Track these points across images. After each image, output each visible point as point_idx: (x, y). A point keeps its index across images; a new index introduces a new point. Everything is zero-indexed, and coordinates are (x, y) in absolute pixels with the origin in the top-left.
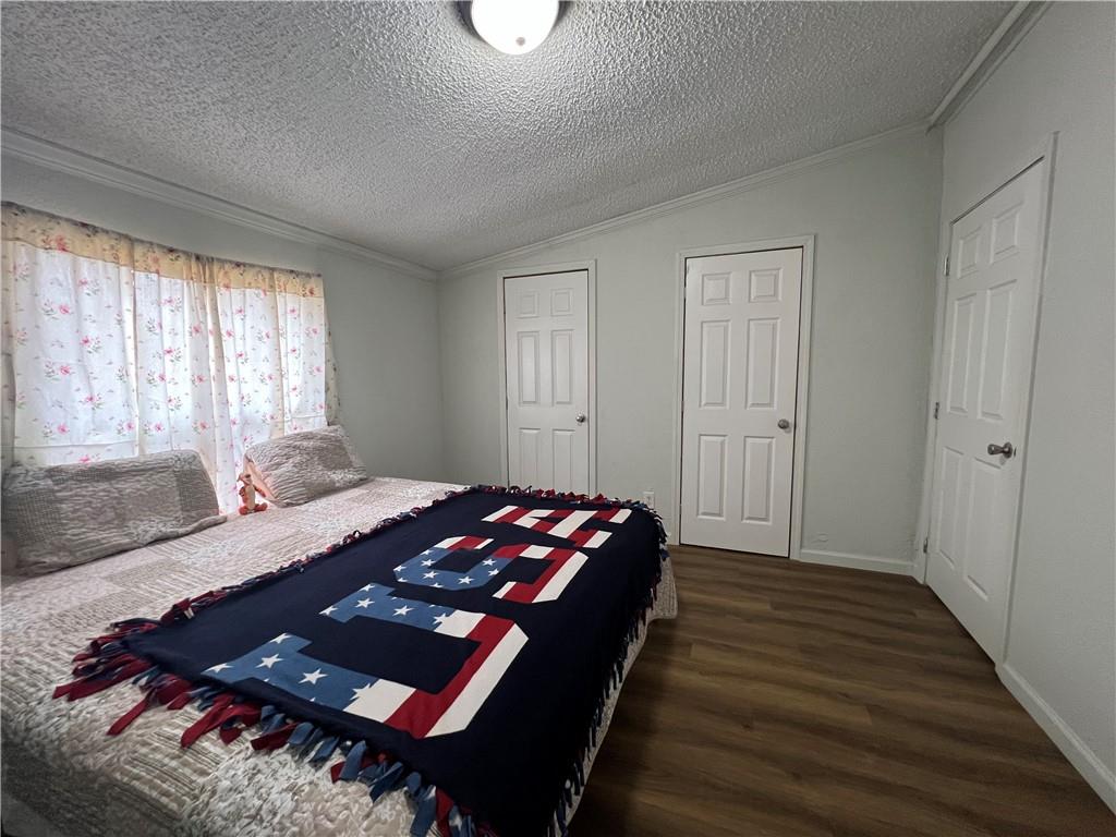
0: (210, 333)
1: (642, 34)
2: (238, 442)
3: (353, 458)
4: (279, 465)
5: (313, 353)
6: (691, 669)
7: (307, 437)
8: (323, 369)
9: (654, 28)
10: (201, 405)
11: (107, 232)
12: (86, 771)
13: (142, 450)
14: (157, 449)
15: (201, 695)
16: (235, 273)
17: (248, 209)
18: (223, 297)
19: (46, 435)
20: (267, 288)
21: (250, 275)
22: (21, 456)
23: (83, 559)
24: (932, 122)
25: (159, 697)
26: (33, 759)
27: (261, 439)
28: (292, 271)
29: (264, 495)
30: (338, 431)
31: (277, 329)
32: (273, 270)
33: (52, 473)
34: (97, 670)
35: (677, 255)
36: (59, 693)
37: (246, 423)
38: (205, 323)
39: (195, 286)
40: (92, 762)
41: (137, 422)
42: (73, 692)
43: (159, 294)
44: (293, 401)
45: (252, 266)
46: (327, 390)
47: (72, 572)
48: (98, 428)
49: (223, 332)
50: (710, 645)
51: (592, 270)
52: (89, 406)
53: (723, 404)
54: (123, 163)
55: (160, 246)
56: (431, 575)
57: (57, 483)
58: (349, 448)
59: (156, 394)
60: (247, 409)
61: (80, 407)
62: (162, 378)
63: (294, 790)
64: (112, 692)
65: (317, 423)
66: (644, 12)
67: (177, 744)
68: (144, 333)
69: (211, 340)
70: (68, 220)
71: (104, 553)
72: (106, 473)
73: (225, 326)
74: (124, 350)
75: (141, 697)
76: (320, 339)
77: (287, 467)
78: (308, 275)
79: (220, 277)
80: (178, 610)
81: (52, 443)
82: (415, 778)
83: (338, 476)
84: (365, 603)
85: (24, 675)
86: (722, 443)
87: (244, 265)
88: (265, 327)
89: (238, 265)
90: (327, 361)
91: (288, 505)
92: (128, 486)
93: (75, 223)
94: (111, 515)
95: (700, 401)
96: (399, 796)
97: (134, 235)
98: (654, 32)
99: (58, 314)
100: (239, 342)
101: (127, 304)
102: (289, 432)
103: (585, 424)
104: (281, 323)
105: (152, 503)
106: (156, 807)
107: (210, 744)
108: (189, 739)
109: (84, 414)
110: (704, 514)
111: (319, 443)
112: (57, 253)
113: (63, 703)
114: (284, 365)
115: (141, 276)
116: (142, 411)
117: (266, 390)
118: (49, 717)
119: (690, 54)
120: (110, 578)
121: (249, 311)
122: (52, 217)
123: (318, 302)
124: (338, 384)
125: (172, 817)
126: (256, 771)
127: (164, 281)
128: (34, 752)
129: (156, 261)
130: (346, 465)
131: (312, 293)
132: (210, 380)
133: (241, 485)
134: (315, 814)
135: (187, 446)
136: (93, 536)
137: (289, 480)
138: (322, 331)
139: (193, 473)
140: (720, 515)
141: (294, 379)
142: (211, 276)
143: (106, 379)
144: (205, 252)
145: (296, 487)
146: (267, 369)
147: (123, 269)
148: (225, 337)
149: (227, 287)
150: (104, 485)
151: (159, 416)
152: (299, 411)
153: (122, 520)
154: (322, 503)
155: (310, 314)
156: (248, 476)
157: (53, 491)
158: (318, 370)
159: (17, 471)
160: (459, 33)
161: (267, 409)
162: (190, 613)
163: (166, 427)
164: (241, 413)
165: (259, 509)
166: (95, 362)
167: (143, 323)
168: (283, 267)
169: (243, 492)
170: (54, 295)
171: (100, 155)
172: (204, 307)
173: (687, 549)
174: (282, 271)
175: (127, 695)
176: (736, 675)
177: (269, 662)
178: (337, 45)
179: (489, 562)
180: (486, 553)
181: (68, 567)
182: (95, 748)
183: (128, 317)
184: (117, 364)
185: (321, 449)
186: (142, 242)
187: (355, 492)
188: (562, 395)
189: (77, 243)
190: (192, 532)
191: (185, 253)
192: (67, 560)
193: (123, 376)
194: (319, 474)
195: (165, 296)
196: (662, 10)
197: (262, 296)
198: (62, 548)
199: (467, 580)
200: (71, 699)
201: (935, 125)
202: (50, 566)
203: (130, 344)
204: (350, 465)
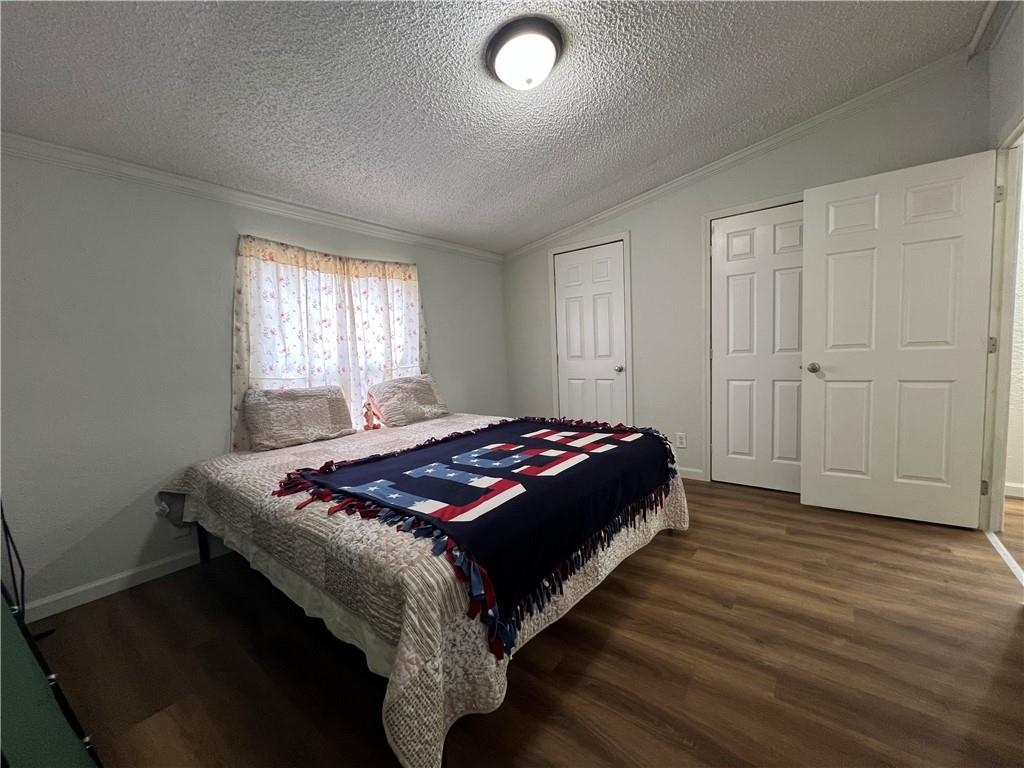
0: (347, 309)
1: (628, 51)
2: (364, 382)
3: (438, 397)
4: (388, 398)
5: (411, 321)
6: (691, 565)
7: (407, 381)
8: (417, 332)
9: (636, 44)
10: (342, 356)
11: (292, 247)
12: (287, 524)
13: (310, 385)
14: (318, 384)
15: (337, 497)
16: (361, 267)
17: (367, 223)
18: (355, 282)
19: (263, 372)
20: (381, 275)
21: (370, 268)
22: (252, 383)
23: (282, 445)
24: (972, 51)
25: (318, 496)
26: (264, 522)
27: (377, 381)
28: (397, 263)
29: (379, 418)
30: (428, 378)
31: (387, 304)
32: (385, 263)
33: (267, 393)
34: (290, 485)
35: (703, 218)
36: (274, 494)
37: (368, 370)
38: (344, 301)
39: (339, 277)
40: (290, 520)
41: (307, 367)
42: (280, 494)
43: (319, 283)
44: (398, 356)
45: (372, 261)
46: (421, 347)
47: (276, 451)
48: (288, 369)
49: (355, 307)
50: (715, 553)
51: (626, 241)
52: (284, 354)
53: (750, 350)
54: (301, 203)
55: (320, 253)
56: (475, 461)
57: (269, 399)
58: (435, 391)
59: (318, 348)
60: (370, 361)
61: (279, 354)
62: (321, 338)
63: (378, 533)
64: (298, 494)
65: (414, 372)
66: (625, 36)
67: (326, 514)
68: (312, 311)
69: (348, 312)
70: (273, 242)
71: (290, 443)
72: (291, 396)
73: (356, 303)
74: (301, 320)
75: (310, 497)
76: (416, 309)
77: (394, 400)
78: (408, 265)
79: (353, 270)
80: (329, 465)
81: (267, 377)
82: (437, 533)
83: (427, 409)
84: (430, 471)
85: (258, 486)
86: (751, 387)
87: (367, 261)
88: (379, 303)
89: (364, 261)
90: (420, 327)
91: (395, 426)
92: (303, 405)
93: (277, 243)
94: (295, 421)
95: (728, 350)
96: (429, 541)
97: (306, 248)
98: (637, 47)
99: (269, 298)
100: (365, 314)
101: (303, 291)
102: (395, 377)
103: (623, 373)
104: (390, 301)
105: (315, 417)
106: (317, 537)
107: (342, 514)
108: (332, 512)
109: (281, 358)
110: (734, 453)
111: (414, 386)
112: (269, 262)
113: (276, 497)
114: (392, 329)
115: (309, 272)
116: (311, 360)
117: (381, 347)
118: (270, 503)
119: (673, 55)
120: (295, 454)
121: (370, 293)
122: (267, 241)
123: (414, 283)
124: (428, 344)
125: (323, 541)
126: (361, 525)
127: (322, 275)
128: (264, 518)
129: (318, 262)
130: (433, 402)
131: (410, 277)
132: (348, 340)
133: (365, 410)
134: (387, 541)
135: (336, 384)
136: (286, 432)
137: (395, 409)
138: (417, 305)
139: (337, 400)
140: (749, 454)
141: (399, 340)
142: (348, 270)
143: (292, 339)
144: (343, 255)
145: (399, 414)
146: (381, 332)
147: (301, 269)
148: (356, 310)
149: (357, 276)
150: (291, 403)
151: (318, 363)
152: (401, 363)
153: (300, 425)
154: (415, 426)
155: (409, 293)
156: (369, 404)
157: (266, 404)
158: (415, 333)
159: (250, 391)
160: (491, 82)
161: (382, 360)
162: (334, 468)
163: (323, 369)
164: (366, 363)
165: (376, 427)
166: (287, 327)
167: (310, 304)
168: (390, 260)
169: (366, 415)
170: (268, 288)
171: (290, 201)
172: (344, 291)
173: (717, 485)
174: (391, 263)
175: (304, 496)
176: (730, 574)
177: (372, 489)
178: (415, 108)
179: (517, 457)
180: (515, 452)
181: (274, 449)
182: (290, 514)
183: (303, 299)
184: (298, 328)
185: (416, 390)
186: (311, 251)
187: (439, 421)
188: (603, 349)
189: (279, 255)
190: (337, 437)
191: (334, 256)
192: (274, 444)
193: (300, 337)
194: (414, 406)
195: (323, 285)
196: (640, 30)
197: (378, 281)
198: (271, 437)
199: (497, 464)
200: (279, 496)
201: (976, 53)
202: (267, 447)
203: (304, 316)
204: (435, 402)
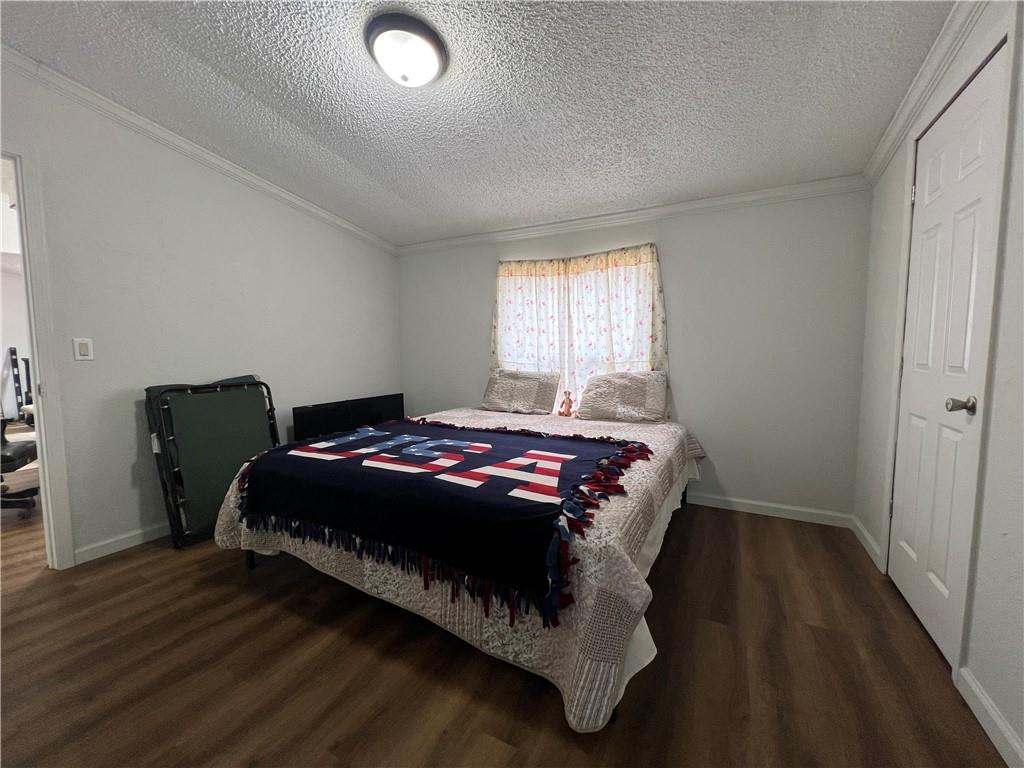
2: (585, 372)
5: (638, 310)
16: (583, 263)
20: (604, 267)
21: (592, 262)
22: (499, 364)
27: (601, 373)
28: (623, 249)
32: (608, 253)
45: (594, 255)
60: (592, 352)
61: (514, 344)
65: (641, 367)
76: (645, 296)
78: (637, 247)
81: (507, 361)
87: (589, 256)
88: (601, 296)
89: (585, 257)
90: (655, 316)
92: (519, 384)
93: (516, 262)
94: (508, 394)
97: (536, 259)
105: (524, 394)
109: (516, 349)
111: (628, 382)
116: (539, 349)
117: (603, 340)
123: (647, 266)
124: (664, 335)
129: (544, 268)
131: (641, 260)
136: (497, 401)
139: (548, 384)
144: (567, 255)
146: (603, 324)
149: (577, 273)
150: (512, 381)
152: (631, 356)
153: (512, 398)
159: (497, 369)
161: (605, 353)
168: (617, 248)
174: (616, 251)
181: (487, 410)
186: (540, 261)
189: (516, 271)
191: (556, 260)
192: (486, 407)
197: (600, 273)
204: (642, 405)
